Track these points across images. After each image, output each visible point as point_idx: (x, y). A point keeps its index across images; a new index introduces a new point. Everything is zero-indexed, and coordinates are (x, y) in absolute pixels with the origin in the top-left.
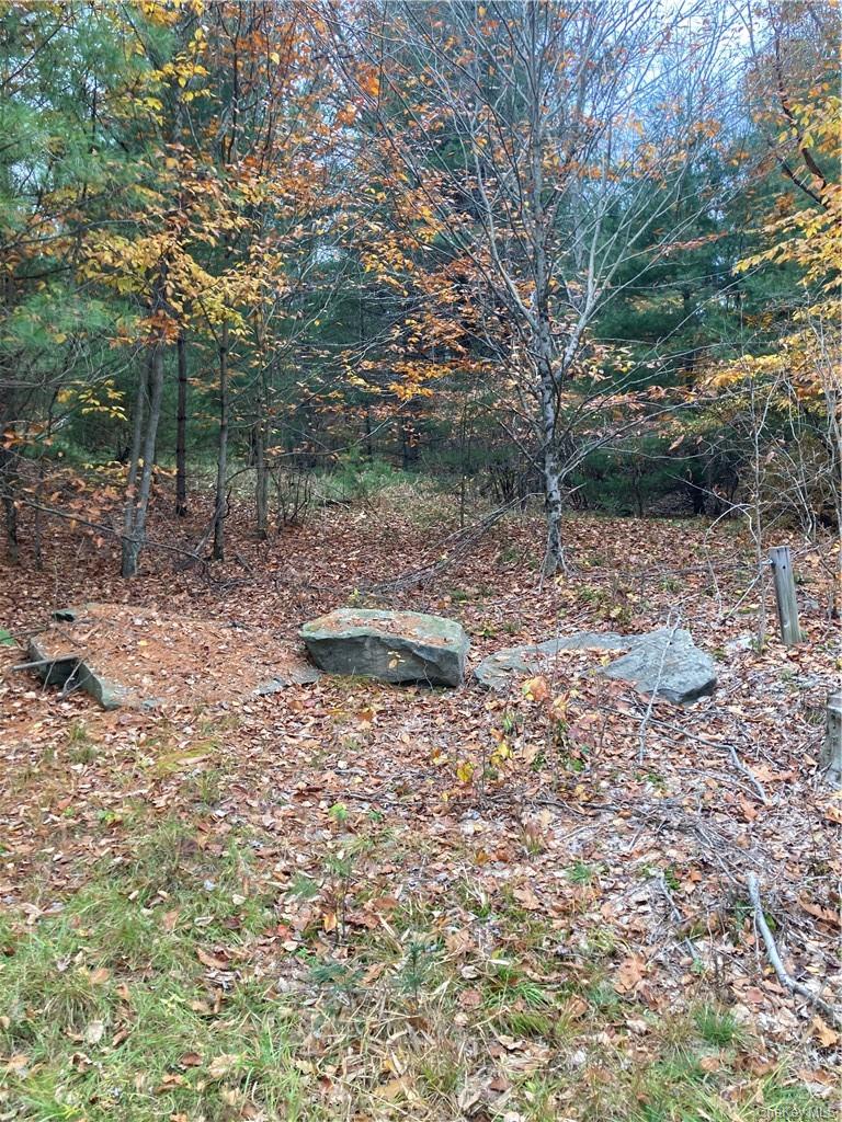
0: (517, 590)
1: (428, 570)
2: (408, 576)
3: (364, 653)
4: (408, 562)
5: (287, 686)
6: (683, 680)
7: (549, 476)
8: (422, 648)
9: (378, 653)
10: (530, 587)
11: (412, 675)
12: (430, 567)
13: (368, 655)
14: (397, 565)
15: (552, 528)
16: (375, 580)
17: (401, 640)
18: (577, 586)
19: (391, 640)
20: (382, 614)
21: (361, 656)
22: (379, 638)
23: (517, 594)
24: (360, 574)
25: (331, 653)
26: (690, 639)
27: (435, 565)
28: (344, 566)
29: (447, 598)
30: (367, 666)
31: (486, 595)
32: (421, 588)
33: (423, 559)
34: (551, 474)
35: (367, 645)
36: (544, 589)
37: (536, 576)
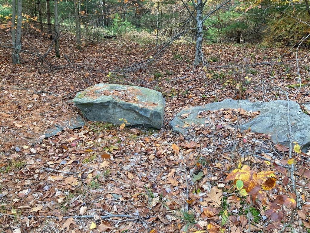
0: (183, 72)
1: (144, 63)
2: (136, 66)
3: (109, 111)
4: (136, 60)
5: (63, 131)
6: (302, 136)
7: (198, 21)
8: (141, 109)
9: (117, 111)
10: (188, 71)
11: (136, 122)
12: (145, 61)
13: (111, 111)
14: (131, 60)
15: (198, 45)
16: (121, 67)
17: (129, 105)
18: (209, 71)
19: (124, 105)
20: (120, 87)
21: (107, 112)
22: (117, 103)
23: (183, 74)
24: (115, 64)
25: (90, 111)
26: (299, 108)
27: (147, 61)
28: (109, 60)
29: (153, 76)
30: (111, 117)
31: (169, 75)
32: (141, 71)
33: (142, 58)
34: (199, 19)
35: (110, 106)
36: (195, 72)
37: (190, 66)
